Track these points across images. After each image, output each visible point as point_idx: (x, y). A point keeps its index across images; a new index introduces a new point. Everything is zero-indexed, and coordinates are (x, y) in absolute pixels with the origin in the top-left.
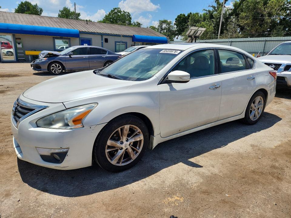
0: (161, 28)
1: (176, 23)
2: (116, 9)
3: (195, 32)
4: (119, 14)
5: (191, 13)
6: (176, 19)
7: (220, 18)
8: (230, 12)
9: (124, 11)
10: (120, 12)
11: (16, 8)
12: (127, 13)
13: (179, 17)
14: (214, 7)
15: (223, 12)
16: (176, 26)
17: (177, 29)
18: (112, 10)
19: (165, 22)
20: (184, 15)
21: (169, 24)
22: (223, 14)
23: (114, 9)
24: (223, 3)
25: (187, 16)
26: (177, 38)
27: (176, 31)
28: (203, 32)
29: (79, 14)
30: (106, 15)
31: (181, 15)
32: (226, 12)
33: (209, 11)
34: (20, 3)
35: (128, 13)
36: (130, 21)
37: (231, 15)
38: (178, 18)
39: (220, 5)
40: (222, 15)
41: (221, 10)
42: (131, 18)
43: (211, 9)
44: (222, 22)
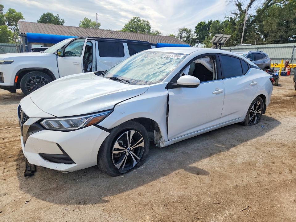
0: (181, 37)
1: (196, 31)
2: (136, 18)
3: (219, 39)
4: (139, 23)
5: (211, 21)
6: (196, 27)
7: (243, 25)
8: (253, 18)
9: (143, 20)
10: (139, 21)
11: (39, 20)
12: (146, 22)
13: (200, 25)
14: (236, 14)
15: (246, 19)
16: (196, 34)
17: (197, 37)
18: (132, 19)
19: (185, 30)
20: (205, 23)
21: (189, 32)
22: (246, 20)
23: (134, 18)
24: (245, 10)
25: (207, 23)
26: (197, 46)
27: (196, 39)
28: (228, 39)
29: (100, 24)
30: (126, 24)
31: (201, 22)
32: (249, 19)
33: (231, 18)
34: (42, 15)
35: (148, 22)
36: (149, 30)
37: (254, 21)
38: (198, 26)
39: (242, 11)
40: (245, 22)
41: (244, 17)
42: (150, 27)
43: (233, 16)
44: (245, 29)
